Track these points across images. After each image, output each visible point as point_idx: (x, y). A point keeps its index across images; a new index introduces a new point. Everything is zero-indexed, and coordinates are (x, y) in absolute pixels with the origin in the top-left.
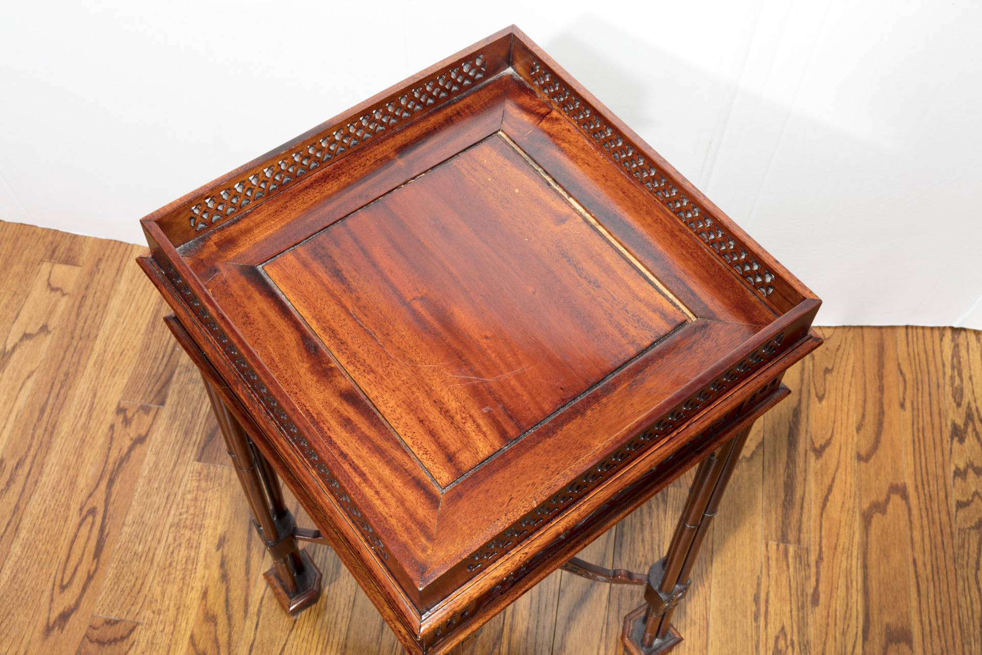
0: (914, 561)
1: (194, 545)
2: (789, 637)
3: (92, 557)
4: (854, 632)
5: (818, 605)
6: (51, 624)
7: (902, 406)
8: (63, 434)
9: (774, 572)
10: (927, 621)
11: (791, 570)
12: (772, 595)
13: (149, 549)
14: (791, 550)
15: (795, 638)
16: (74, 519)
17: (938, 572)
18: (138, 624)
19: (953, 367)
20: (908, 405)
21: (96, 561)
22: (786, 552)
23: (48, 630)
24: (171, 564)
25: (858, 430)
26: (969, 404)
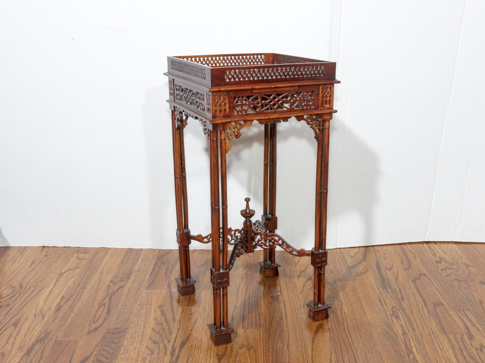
0: (436, 288)
1: (149, 308)
2: (397, 308)
3: (105, 314)
4: (421, 305)
5: (404, 300)
6: (90, 331)
7: (415, 258)
8: (89, 288)
9: (384, 295)
10: (447, 300)
11: (391, 294)
12: (386, 300)
13: (130, 311)
14: (389, 290)
15: (399, 308)
16: (96, 307)
17: (446, 290)
18: (128, 328)
19: (430, 250)
20: (417, 258)
21: (107, 315)
22: (387, 291)
23: (89, 332)
24: (140, 313)
25: (402, 264)
26: (439, 256)
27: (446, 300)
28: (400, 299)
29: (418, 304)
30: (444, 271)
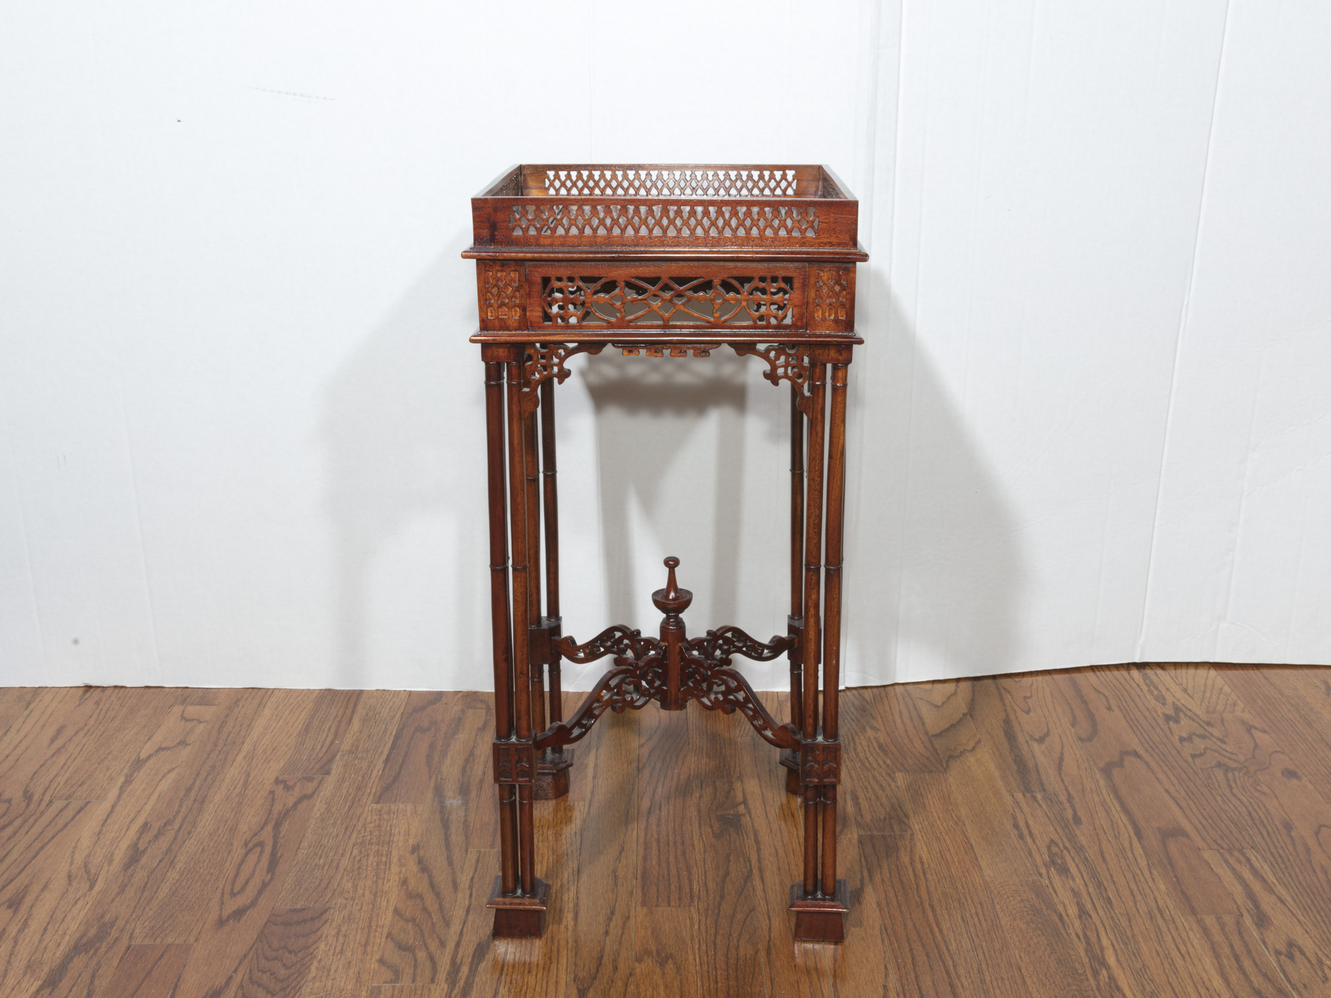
0: (1166, 790)
1: (384, 853)
2: (1061, 845)
3: (265, 872)
4: (1127, 835)
5: (1081, 824)
6: (224, 918)
7: (1109, 708)
8: (216, 801)
9: (1026, 809)
10: (1197, 822)
11: (1044, 807)
12: (1031, 823)
13: (332, 861)
14: (1039, 796)
15: (1067, 844)
16: (238, 851)
17: (1193, 794)
18: (329, 908)
19: (1148, 685)
20: (1114, 707)
21: (270, 874)
22: (1035, 799)
23: (221, 923)
24: (359, 868)
25: (1073, 725)
26: (1173, 703)
27: (1193, 821)
28: (1071, 821)
29: (1119, 833)
30: (1186, 744)
